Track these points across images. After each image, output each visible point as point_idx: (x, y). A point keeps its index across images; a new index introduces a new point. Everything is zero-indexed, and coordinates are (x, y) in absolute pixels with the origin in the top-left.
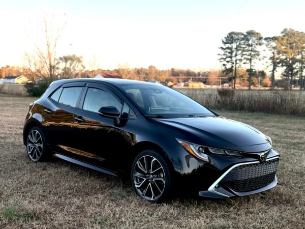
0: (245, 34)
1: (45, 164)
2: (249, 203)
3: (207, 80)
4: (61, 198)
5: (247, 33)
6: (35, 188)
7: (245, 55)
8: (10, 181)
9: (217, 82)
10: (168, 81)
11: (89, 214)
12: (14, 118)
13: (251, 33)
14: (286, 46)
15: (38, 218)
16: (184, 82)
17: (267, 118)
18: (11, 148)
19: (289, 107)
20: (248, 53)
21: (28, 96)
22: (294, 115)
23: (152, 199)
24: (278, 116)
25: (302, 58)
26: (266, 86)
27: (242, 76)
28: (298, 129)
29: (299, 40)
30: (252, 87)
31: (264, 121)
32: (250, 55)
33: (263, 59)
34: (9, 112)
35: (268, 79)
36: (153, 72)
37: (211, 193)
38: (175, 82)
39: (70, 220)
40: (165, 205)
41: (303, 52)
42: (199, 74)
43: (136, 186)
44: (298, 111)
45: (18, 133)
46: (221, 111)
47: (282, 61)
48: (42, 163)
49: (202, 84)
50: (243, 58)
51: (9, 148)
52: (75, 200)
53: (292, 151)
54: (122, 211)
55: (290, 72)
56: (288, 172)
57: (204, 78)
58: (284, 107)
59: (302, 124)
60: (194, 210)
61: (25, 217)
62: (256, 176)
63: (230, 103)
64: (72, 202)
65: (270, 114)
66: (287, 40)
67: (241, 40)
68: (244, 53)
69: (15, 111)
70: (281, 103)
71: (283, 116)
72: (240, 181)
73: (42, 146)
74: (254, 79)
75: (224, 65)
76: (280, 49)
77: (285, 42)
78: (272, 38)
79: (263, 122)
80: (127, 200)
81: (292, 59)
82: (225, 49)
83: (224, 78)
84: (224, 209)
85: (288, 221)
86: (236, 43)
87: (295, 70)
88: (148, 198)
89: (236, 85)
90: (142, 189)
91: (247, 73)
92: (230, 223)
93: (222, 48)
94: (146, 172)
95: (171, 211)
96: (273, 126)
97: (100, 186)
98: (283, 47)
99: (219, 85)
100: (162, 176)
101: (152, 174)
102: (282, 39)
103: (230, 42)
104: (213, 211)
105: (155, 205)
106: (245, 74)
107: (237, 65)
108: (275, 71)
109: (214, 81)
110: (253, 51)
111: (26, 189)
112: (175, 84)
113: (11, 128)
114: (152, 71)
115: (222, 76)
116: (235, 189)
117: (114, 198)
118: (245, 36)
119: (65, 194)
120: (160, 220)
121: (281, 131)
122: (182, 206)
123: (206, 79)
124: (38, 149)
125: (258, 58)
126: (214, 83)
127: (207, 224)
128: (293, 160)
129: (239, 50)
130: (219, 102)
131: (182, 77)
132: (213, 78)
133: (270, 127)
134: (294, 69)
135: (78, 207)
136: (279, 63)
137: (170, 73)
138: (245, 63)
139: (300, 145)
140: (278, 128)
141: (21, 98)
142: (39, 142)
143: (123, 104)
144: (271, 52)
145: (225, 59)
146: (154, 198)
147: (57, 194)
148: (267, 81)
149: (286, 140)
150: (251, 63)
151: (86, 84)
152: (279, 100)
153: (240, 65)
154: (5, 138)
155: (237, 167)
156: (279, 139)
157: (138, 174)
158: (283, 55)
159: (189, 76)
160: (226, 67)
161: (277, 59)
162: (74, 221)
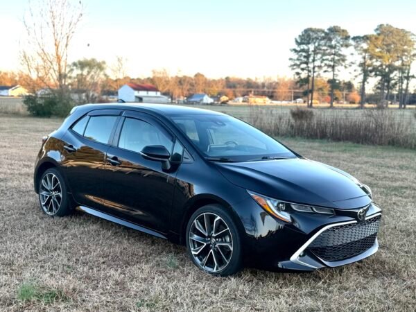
0: (326, 31)
1: (66, 219)
2: (343, 274)
3: (275, 94)
4: (92, 269)
5: (329, 29)
6: (56, 254)
7: (326, 60)
8: (21, 245)
9: (288, 97)
10: (220, 94)
11: (133, 293)
12: (14, 150)
13: (334, 30)
14: (381, 48)
15: (65, 299)
16: (243, 96)
17: (358, 150)
18: (16, 195)
19: (386, 134)
20: (330, 58)
21: (30, 116)
22: (393, 145)
23: (215, 270)
24: (372, 147)
25: (403, 65)
26: (354, 103)
27: (321, 89)
28: (399, 166)
29: (399, 40)
30: (335, 104)
31: (353, 154)
32: (333, 60)
33: (350, 66)
34: (6, 140)
35: (356, 92)
36: (201, 83)
37: (294, 264)
38: (231, 97)
39: (108, 302)
40: (232, 279)
41: (404, 57)
42: (263, 85)
43: (193, 253)
44: (399, 140)
45: (23, 172)
46: (296, 140)
47: (375, 69)
48: (62, 218)
49: (267, 99)
50: (323, 65)
51: (12, 195)
52: (112, 272)
53: (394, 199)
54: (176, 287)
55: (386, 84)
56: (390, 230)
57: (270, 91)
58: (380, 134)
59: (404, 160)
60: (272, 286)
61: (48, 297)
62: (353, 240)
63: (308, 128)
64: (108, 275)
65: (361, 145)
66: (383, 40)
67: (321, 40)
68: (324, 58)
69: (14, 139)
70: (376, 129)
71: (379, 147)
72: (331, 247)
73: (61, 196)
74: (337, 93)
75: (298, 74)
76: (373, 52)
77: (379, 42)
78: (363, 38)
79: (352, 156)
80: (181, 272)
81: (389, 66)
82: (300, 51)
83: (297, 91)
84: (310, 283)
85: (395, 300)
86: (315, 43)
87: (393, 82)
88: (210, 269)
89: (313, 101)
90: (201, 257)
91: (329, 85)
92: (319, 304)
93: (295, 51)
94: (207, 235)
95: (241, 287)
96: (366, 162)
97: (143, 252)
98: (377, 50)
99: (291, 100)
100: (228, 239)
101: (216, 238)
102: (376, 38)
103: (306, 42)
104: (296, 288)
105: (218, 278)
106: (326, 86)
107: (315, 74)
108: (366, 83)
109: (284, 95)
110: (337, 56)
111: (44, 257)
112: (230, 99)
113: (11, 165)
114: (199, 80)
115: (294, 89)
116: (326, 258)
117: (164, 270)
118: (326, 34)
119: (98, 264)
120: (228, 299)
121: (377, 170)
122: (255, 280)
123: (273, 92)
124: (56, 200)
125: (344, 64)
126: (283, 98)
127: (290, 305)
128: (396, 212)
129: (318, 53)
130: (292, 126)
131: (240, 89)
132: (282, 91)
133: (361, 164)
134: (391, 79)
135: (117, 283)
136: (371, 71)
137: (224, 83)
138: (325, 71)
139: (404, 190)
140: (373, 164)
141: (20, 119)
142: (57, 189)
143: (174, 142)
144: (361, 56)
145: (299, 66)
146: (217, 269)
147: (87, 263)
148: (355, 96)
149: (384, 182)
150: (333, 71)
151: (121, 113)
152: (373, 125)
153: (319, 74)
154: (5, 180)
155: (328, 230)
156: (376, 182)
157: (195, 237)
158: (377, 61)
159: (250, 88)
160: (300, 77)
161: (369, 66)
162: (114, 303)
